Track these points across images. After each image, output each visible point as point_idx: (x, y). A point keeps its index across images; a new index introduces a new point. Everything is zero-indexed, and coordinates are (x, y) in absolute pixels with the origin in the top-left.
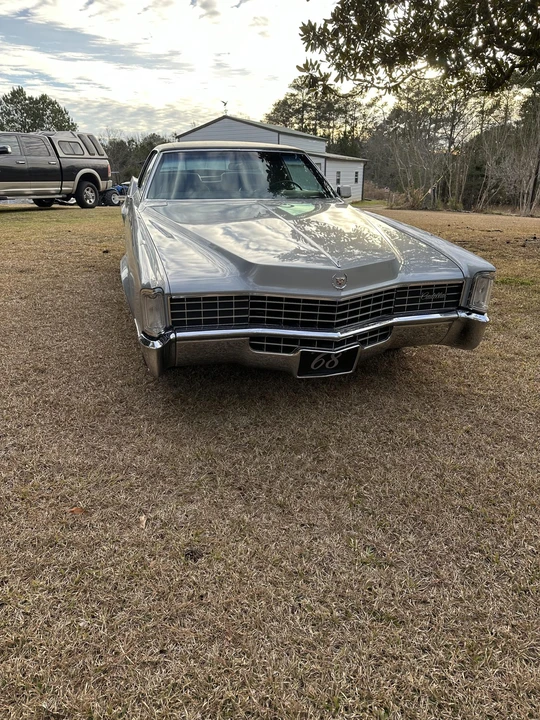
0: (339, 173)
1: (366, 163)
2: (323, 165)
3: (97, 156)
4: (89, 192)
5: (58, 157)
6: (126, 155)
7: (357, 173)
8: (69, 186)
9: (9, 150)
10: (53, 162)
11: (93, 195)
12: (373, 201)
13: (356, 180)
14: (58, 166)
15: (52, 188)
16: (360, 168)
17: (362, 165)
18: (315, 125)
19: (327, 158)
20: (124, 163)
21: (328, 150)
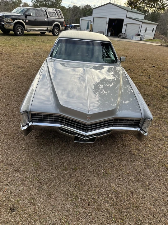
0: (146, 28)
1: (158, 25)
2: (141, 25)
3: (61, 18)
4: (56, 31)
5: (48, 17)
6: (77, 13)
7: (153, 28)
8: (50, 28)
9: (32, 15)
10: (46, 19)
11: (58, 31)
12: (158, 40)
13: (153, 31)
14: (47, 21)
15: (44, 28)
16: (155, 27)
17: (156, 25)
18: (145, 6)
19: (143, 22)
20: (75, 15)
21: (145, 19)
